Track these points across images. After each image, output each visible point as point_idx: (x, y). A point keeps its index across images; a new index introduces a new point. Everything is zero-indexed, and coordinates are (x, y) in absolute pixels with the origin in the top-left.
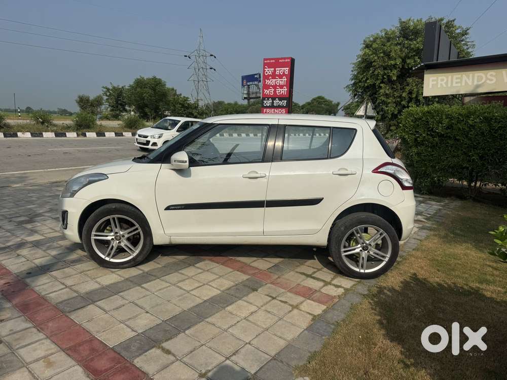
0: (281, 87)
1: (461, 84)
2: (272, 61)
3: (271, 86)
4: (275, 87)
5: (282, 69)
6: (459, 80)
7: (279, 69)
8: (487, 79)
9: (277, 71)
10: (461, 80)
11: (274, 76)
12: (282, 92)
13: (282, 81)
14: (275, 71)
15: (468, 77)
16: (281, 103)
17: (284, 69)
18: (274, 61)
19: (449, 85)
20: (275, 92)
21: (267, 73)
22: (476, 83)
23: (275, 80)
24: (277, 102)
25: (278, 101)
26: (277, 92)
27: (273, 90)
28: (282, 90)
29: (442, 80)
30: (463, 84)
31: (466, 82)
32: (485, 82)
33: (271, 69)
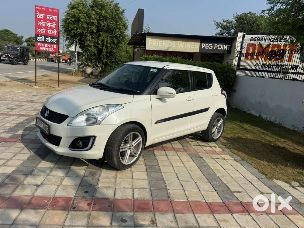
0: (52, 29)
1: (162, 45)
2: (42, 9)
3: (43, 27)
4: (46, 28)
5: (52, 16)
6: (161, 44)
7: (49, 16)
8: (172, 45)
9: (48, 17)
10: (162, 44)
11: (45, 20)
12: (52, 33)
13: (52, 25)
14: (46, 16)
15: (165, 42)
16: (52, 40)
17: (53, 16)
18: (44, 9)
19: (157, 46)
20: (47, 31)
21: (38, 16)
22: (168, 46)
23: (46, 23)
24: (48, 39)
25: (50, 39)
26: (49, 32)
27: (45, 30)
28: (52, 31)
29: (154, 42)
30: (163, 46)
31: (164, 45)
32: (171, 46)
33: (43, 15)
